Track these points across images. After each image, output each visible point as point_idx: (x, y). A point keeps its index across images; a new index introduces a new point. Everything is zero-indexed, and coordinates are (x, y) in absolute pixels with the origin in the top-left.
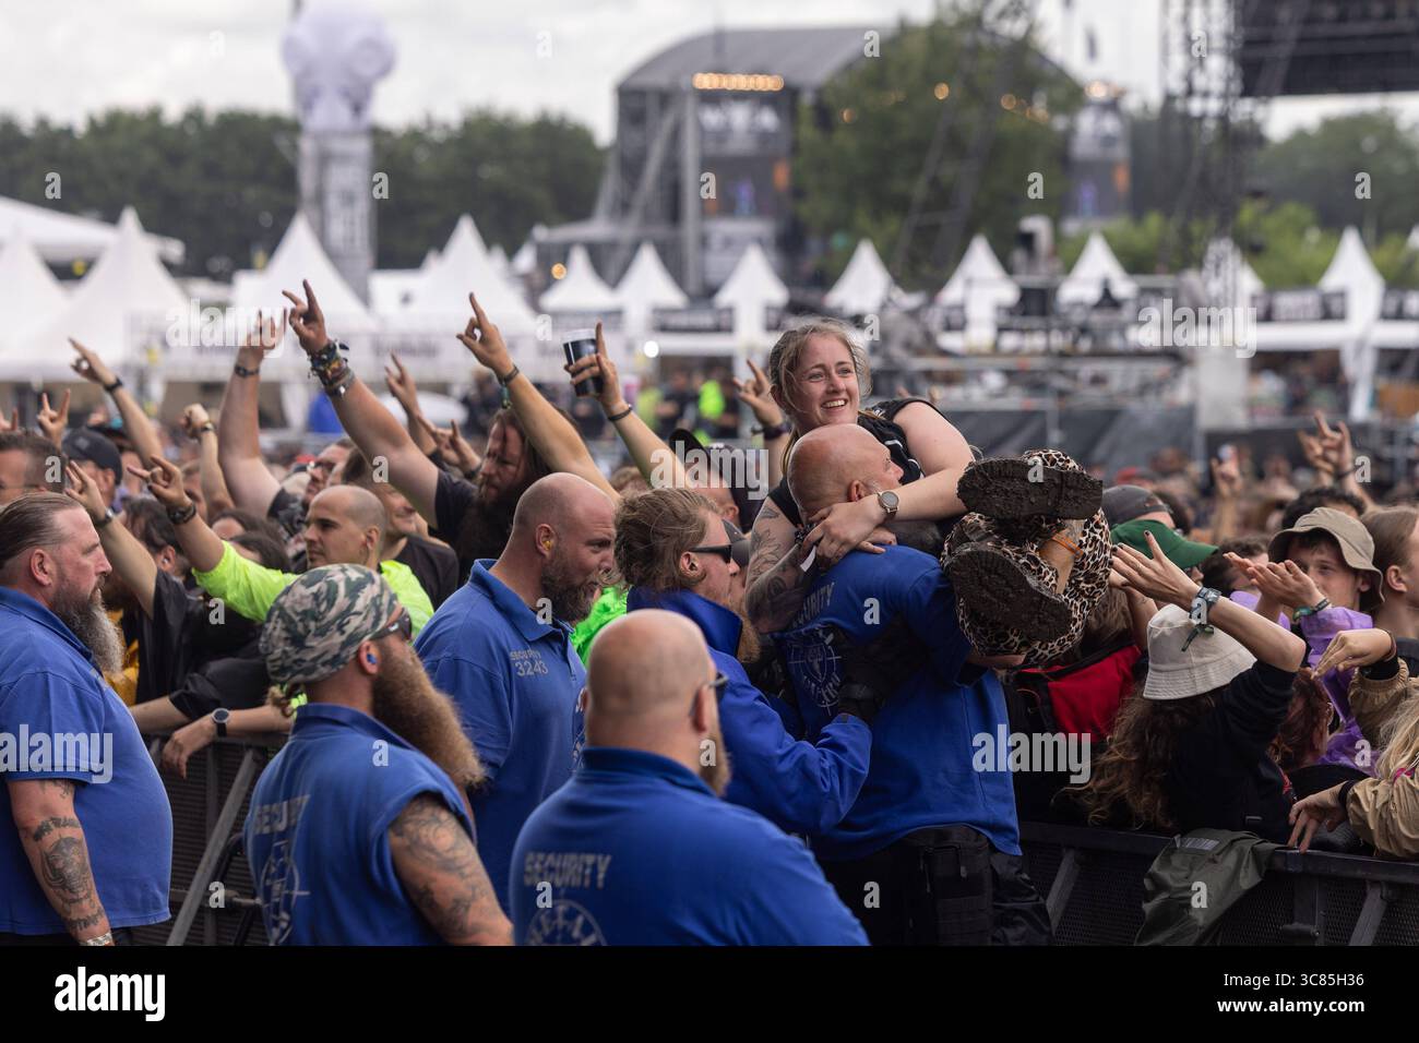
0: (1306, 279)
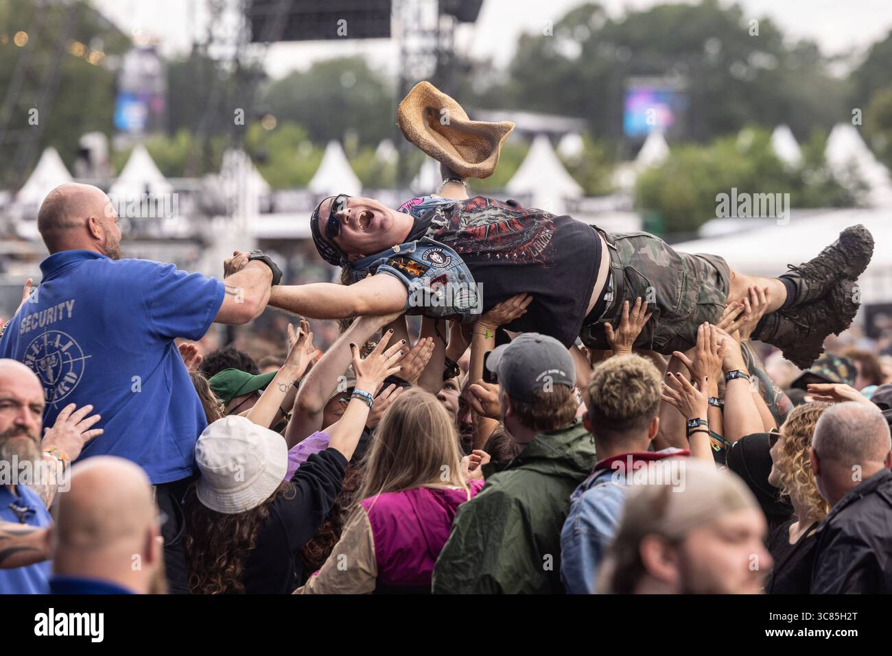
0: (298, 182)
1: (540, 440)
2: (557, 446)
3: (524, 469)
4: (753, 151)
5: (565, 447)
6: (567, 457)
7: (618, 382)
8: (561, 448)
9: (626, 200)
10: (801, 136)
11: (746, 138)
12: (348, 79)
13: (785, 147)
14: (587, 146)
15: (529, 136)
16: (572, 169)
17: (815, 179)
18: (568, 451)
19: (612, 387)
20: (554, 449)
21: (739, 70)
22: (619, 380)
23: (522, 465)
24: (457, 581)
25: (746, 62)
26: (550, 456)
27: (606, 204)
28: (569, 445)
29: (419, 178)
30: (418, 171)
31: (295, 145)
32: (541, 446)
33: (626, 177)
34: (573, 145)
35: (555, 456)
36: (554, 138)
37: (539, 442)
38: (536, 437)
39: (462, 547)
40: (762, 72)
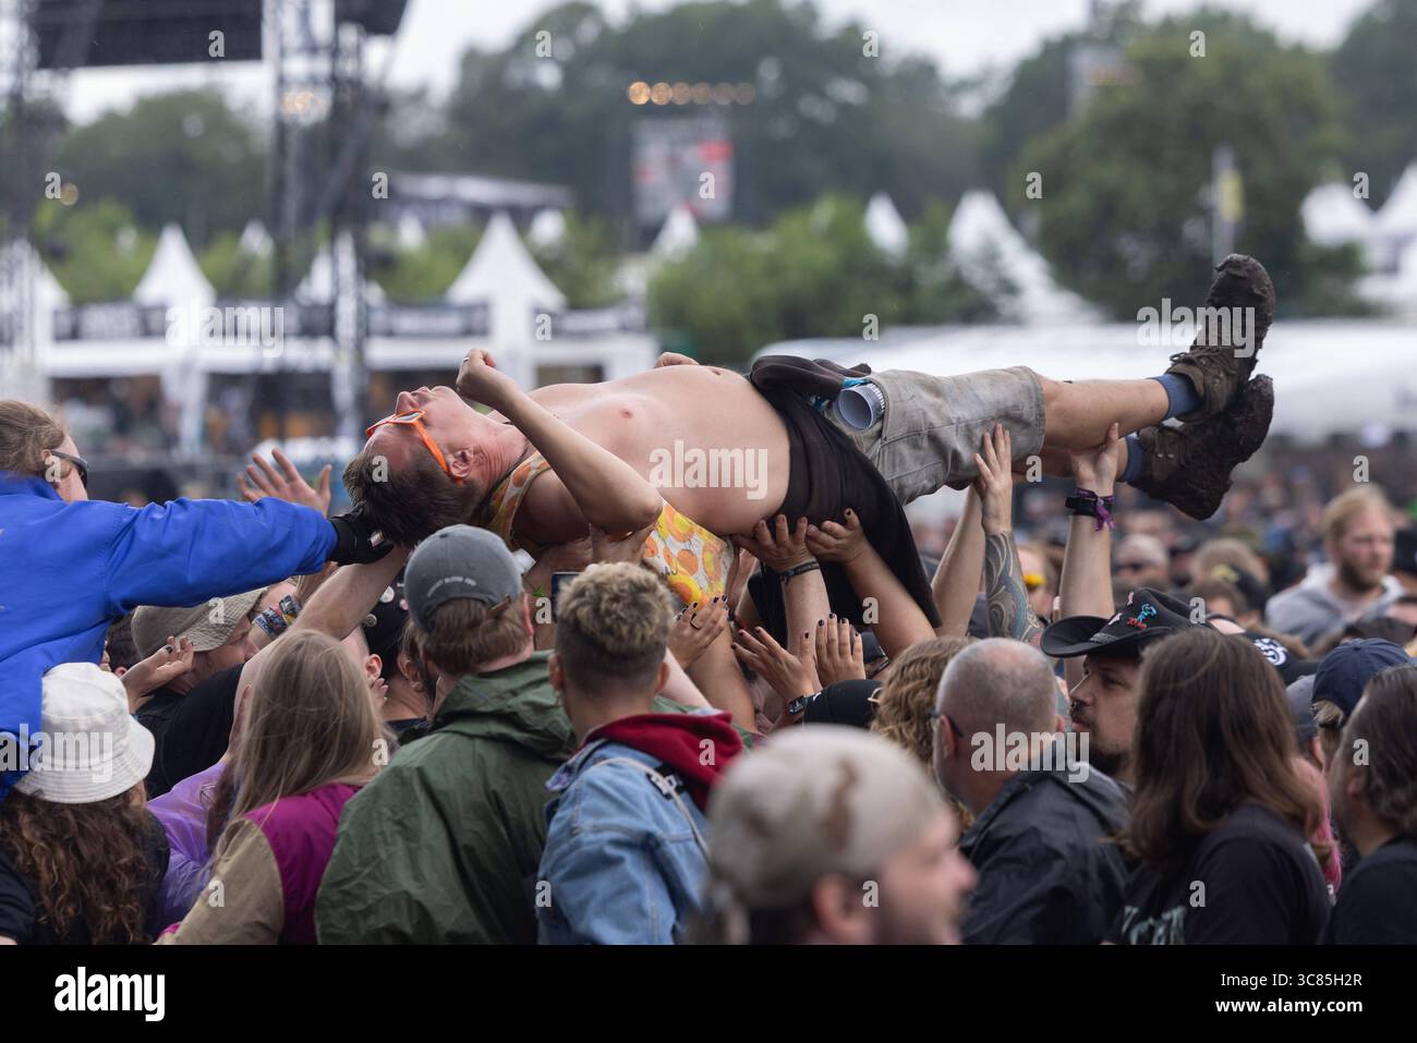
0: (118, 291)
1: (468, 685)
2: (494, 694)
3: (446, 732)
4: (834, 233)
5: (508, 695)
6: (509, 710)
7: (623, 598)
8: (500, 697)
9: (635, 314)
10: (908, 211)
11: (824, 212)
12: (193, 125)
13: (885, 227)
14: (569, 226)
15: (482, 215)
16: (549, 265)
17: (932, 277)
18: (512, 701)
19: (615, 605)
20: (487, 697)
21: (812, 107)
22: (624, 595)
23: (441, 727)
24: (351, 914)
25: (821, 95)
26: (483, 709)
27: (607, 320)
28: (514, 693)
29: (309, 283)
30: (305, 270)
31: (111, 231)
32: (469, 694)
33: (634, 277)
34: (549, 227)
35: (490, 709)
36: (521, 218)
37: (467, 689)
38: (462, 682)
39: (355, 862)
40: (845, 108)
